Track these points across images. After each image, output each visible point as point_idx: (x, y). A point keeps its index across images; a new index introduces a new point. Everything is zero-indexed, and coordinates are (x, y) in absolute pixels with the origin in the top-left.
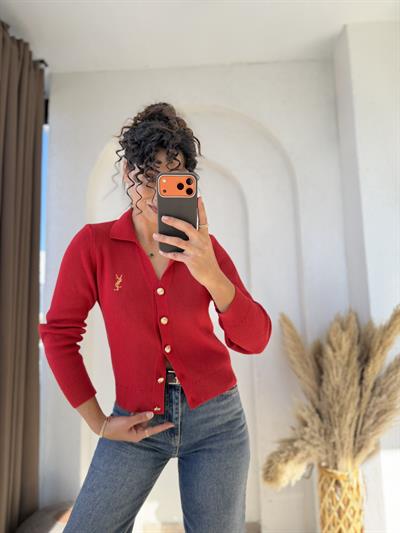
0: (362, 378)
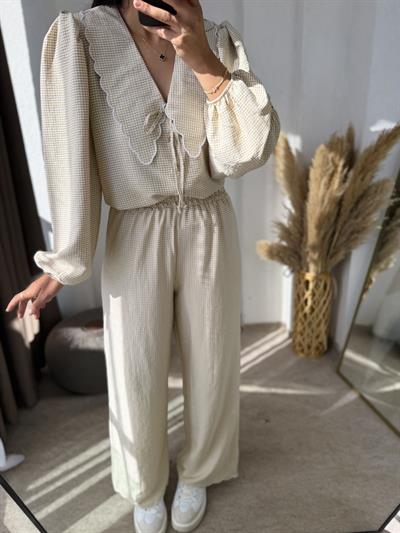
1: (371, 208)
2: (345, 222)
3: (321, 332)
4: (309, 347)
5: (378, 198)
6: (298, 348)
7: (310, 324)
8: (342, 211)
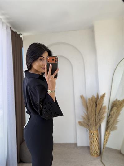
0: (96, 111)
1: (103, 113)
2: (98, 116)
3: (96, 148)
4: (94, 153)
5: (103, 110)
6: (91, 154)
7: (93, 145)
8: (97, 113)
